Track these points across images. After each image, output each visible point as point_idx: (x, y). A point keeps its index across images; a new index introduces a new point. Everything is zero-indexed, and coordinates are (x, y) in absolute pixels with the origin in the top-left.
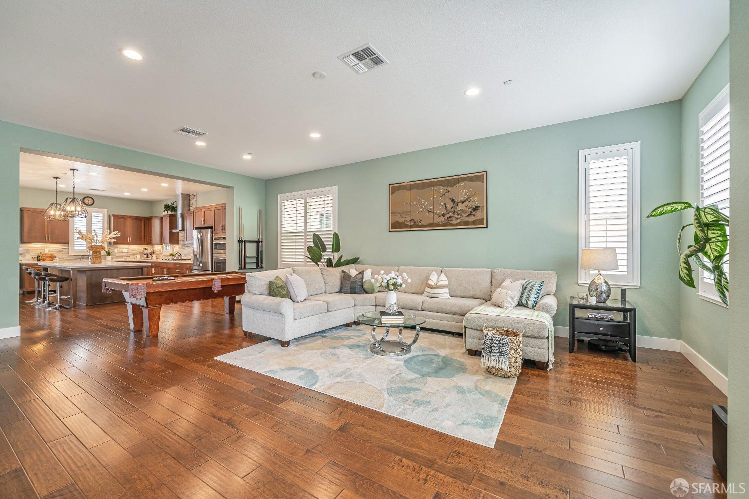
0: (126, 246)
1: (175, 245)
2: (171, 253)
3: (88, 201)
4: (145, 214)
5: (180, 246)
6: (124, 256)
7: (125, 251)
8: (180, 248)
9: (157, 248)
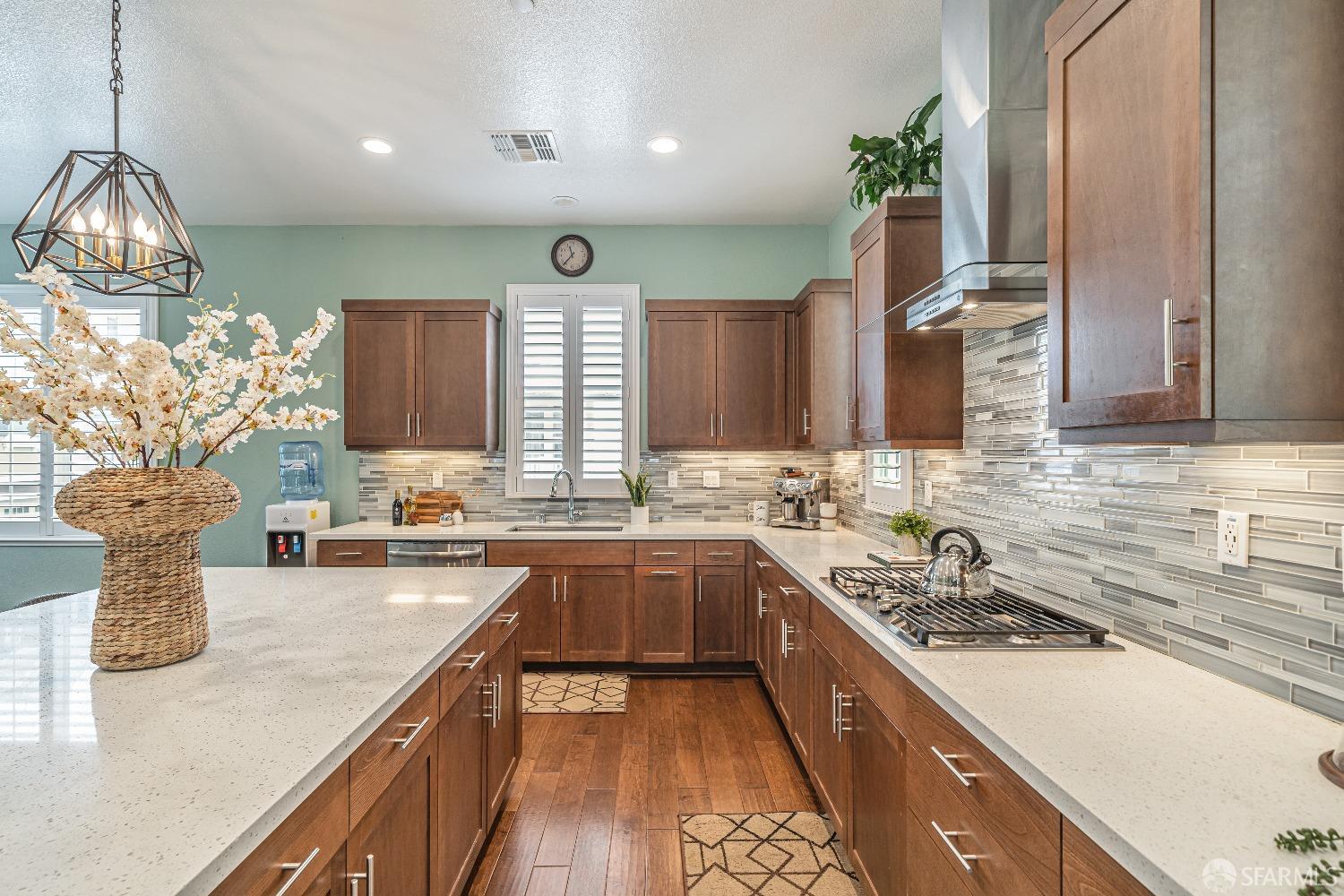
0: (714, 458)
1: (933, 454)
2: (905, 506)
3: (574, 255)
4: (781, 287)
5: (972, 459)
6: (705, 505)
7: (712, 478)
8: (967, 477)
9: (846, 464)
